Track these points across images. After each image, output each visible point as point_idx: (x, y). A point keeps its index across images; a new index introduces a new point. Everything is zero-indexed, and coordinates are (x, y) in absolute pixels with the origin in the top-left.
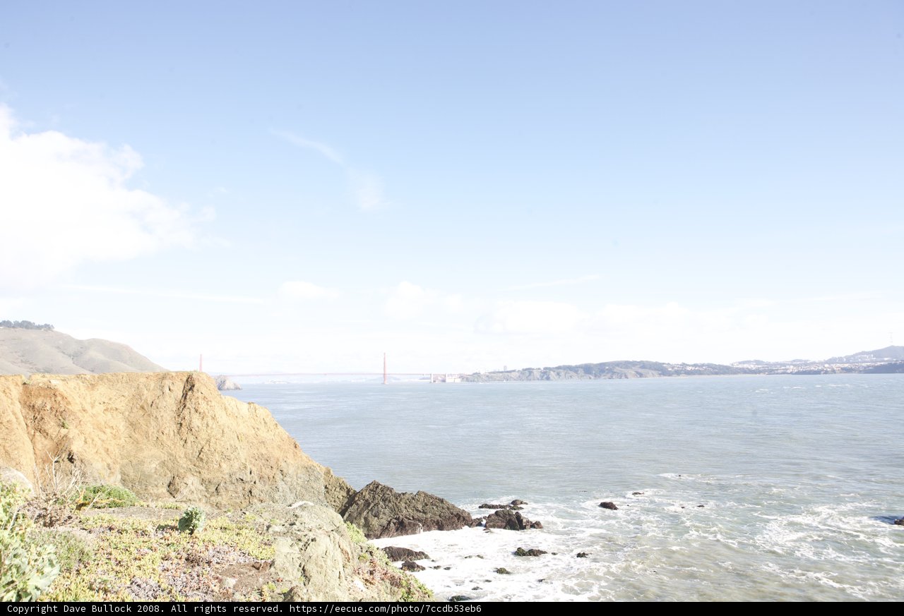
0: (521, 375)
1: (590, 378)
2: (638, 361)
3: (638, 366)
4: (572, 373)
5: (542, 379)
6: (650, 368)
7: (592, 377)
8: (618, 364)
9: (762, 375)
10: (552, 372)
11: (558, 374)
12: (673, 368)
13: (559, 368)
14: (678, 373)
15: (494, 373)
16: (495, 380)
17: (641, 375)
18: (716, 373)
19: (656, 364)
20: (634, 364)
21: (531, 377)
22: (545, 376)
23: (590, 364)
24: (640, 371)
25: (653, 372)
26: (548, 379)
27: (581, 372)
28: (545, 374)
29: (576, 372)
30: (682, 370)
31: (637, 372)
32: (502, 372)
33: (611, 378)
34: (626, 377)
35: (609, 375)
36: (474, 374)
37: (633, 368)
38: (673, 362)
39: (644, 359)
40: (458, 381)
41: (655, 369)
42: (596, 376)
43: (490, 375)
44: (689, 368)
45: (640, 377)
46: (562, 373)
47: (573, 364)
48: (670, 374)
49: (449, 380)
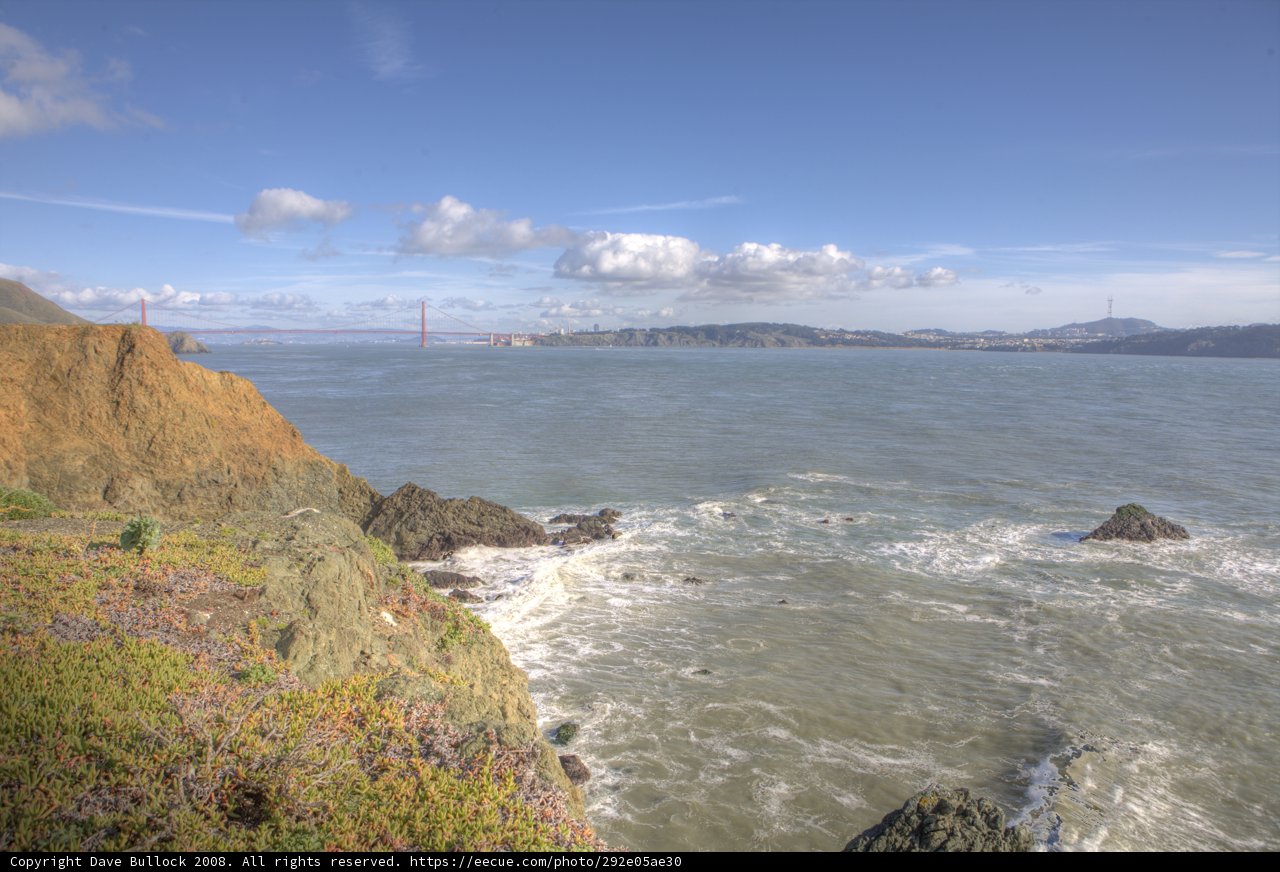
0: (619, 340)
1: (714, 345)
2: (782, 323)
3: (780, 331)
4: (689, 338)
5: (646, 345)
6: (796, 335)
7: (717, 344)
8: (753, 327)
9: (943, 350)
10: (661, 336)
11: (670, 338)
12: (827, 335)
13: (672, 329)
14: (833, 342)
15: (580, 334)
16: (581, 344)
17: (783, 343)
18: (884, 345)
19: (805, 328)
20: (774, 327)
21: (632, 341)
22: (652, 341)
23: (715, 326)
24: (783, 337)
25: (800, 340)
26: (656, 344)
27: (701, 336)
28: (652, 337)
29: (695, 336)
30: (837, 339)
31: (778, 340)
32: (591, 333)
33: (743, 345)
34: (763, 345)
35: (740, 342)
36: (554, 334)
37: (773, 333)
38: (828, 327)
39: (790, 322)
41: (803, 337)
42: (721, 342)
43: (575, 338)
44: (849, 337)
45: (783, 346)
46: (676, 338)
47: (692, 324)
48: (822, 344)
49: (516, 343)
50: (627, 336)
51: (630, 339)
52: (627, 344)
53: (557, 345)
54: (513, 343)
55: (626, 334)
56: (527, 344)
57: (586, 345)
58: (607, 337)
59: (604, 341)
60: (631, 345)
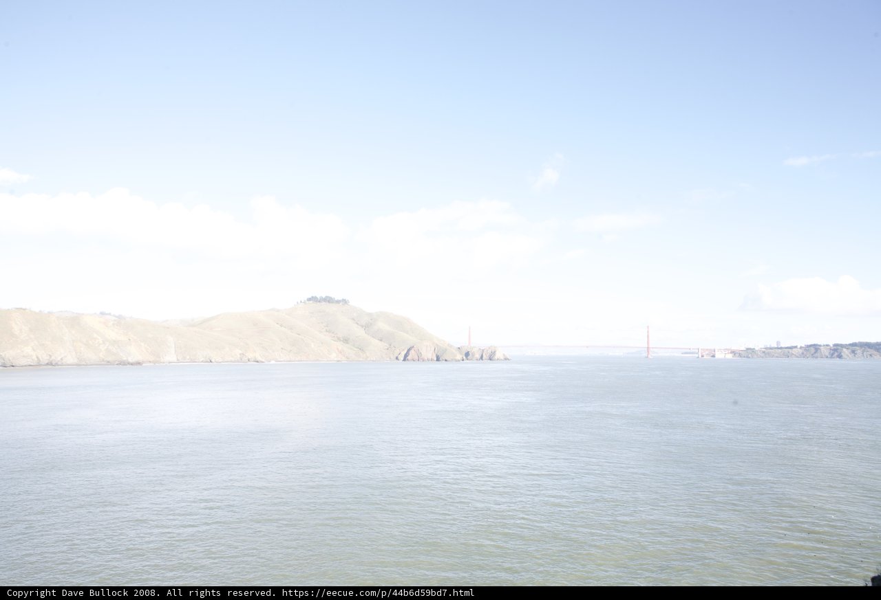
0: (805, 353)
5: (831, 357)
11: (852, 351)
16: (773, 356)
21: (818, 355)
26: (840, 357)
28: (836, 350)
36: (748, 349)
40: (730, 356)
43: (767, 351)
49: (719, 355)
51: (815, 352)
53: (753, 357)
57: (777, 357)
58: (795, 351)
59: (792, 354)
60: (817, 357)
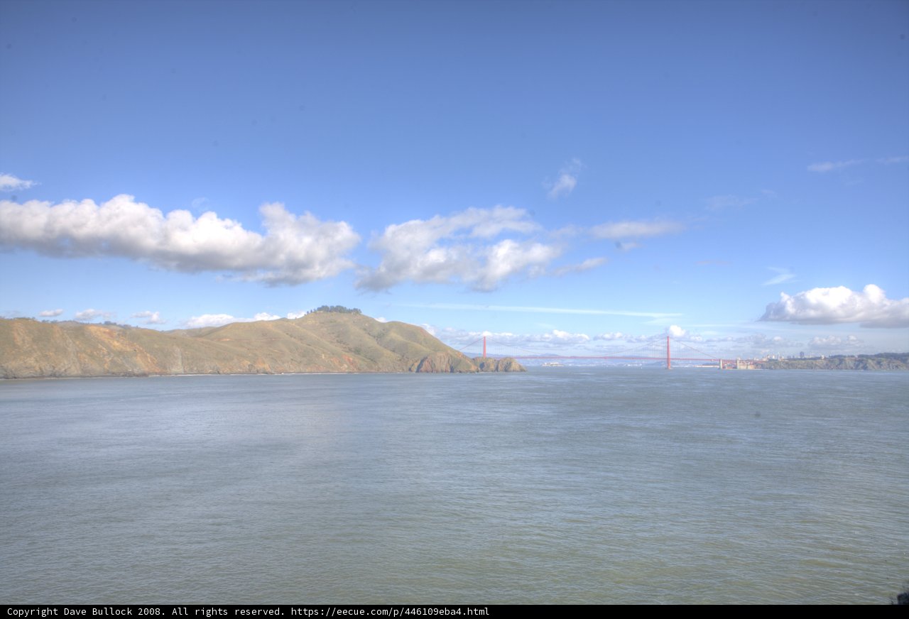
0: (830, 364)
10: (870, 361)
11: (879, 363)
13: (880, 356)
21: (842, 365)
22: (861, 365)
26: (865, 368)
28: (861, 362)
36: (770, 360)
40: (752, 367)
43: (790, 363)
46: (885, 363)
50: (837, 361)
51: (840, 364)
52: (838, 367)
53: (775, 368)
54: (738, 367)
55: (836, 359)
56: (750, 368)
57: (802, 369)
58: (818, 362)
59: (816, 365)
60: (841, 369)
